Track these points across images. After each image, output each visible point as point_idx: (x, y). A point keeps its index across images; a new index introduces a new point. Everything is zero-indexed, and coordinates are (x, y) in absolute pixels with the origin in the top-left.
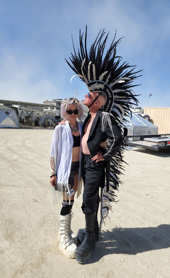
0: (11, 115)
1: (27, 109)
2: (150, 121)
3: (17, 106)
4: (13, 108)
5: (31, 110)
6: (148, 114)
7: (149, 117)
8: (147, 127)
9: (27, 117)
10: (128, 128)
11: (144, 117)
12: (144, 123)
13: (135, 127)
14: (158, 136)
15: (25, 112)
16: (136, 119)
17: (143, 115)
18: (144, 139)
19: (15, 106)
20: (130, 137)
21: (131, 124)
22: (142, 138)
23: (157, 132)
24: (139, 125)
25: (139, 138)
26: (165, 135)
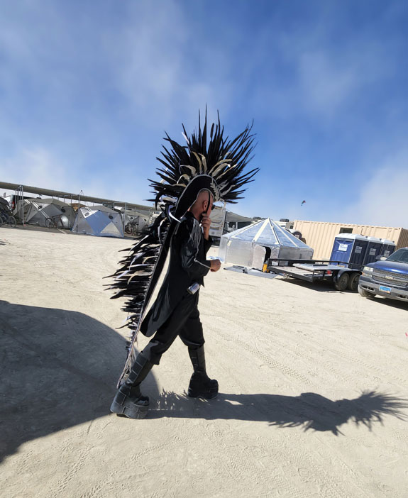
2: (303, 240)
6: (300, 231)
7: (301, 235)
8: (299, 249)
10: (272, 248)
11: (294, 234)
12: (295, 243)
13: (281, 248)
14: (312, 262)
16: (284, 236)
17: (292, 231)
18: (294, 265)
20: (275, 260)
21: (277, 243)
22: (291, 264)
23: (311, 257)
24: (287, 245)
25: (287, 263)
26: (323, 262)
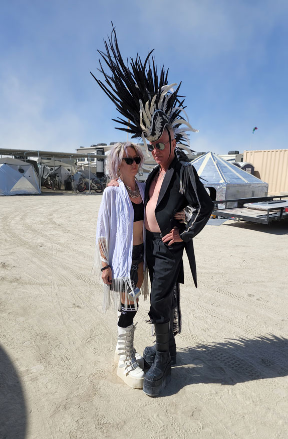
0: (27, 173)
1: (51, 162)
2: (255, 174)
3: (36, 159)
4: (29, 161)
5: (58, 163)
6: (251, 163)
7: (253, 168)
8: (249, 185)
9: (53, 176)
10: (217, 188)
11: (245, 168)
12: (244, 178)
13: (228, 186)
14: (269, 200)
15: (49, 168)
16: (231, 171)
17: (242, 164)
18: (245, 205)
19: (32, 158)
20: (221, 202)
21: (222, 181)
22: (241, 204)
23: (266, 193)
24: (236, 182)
25: (236, 204)
26: (281, 197)
